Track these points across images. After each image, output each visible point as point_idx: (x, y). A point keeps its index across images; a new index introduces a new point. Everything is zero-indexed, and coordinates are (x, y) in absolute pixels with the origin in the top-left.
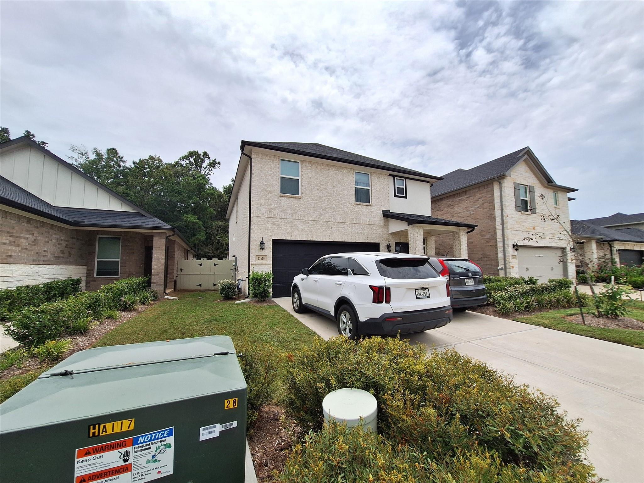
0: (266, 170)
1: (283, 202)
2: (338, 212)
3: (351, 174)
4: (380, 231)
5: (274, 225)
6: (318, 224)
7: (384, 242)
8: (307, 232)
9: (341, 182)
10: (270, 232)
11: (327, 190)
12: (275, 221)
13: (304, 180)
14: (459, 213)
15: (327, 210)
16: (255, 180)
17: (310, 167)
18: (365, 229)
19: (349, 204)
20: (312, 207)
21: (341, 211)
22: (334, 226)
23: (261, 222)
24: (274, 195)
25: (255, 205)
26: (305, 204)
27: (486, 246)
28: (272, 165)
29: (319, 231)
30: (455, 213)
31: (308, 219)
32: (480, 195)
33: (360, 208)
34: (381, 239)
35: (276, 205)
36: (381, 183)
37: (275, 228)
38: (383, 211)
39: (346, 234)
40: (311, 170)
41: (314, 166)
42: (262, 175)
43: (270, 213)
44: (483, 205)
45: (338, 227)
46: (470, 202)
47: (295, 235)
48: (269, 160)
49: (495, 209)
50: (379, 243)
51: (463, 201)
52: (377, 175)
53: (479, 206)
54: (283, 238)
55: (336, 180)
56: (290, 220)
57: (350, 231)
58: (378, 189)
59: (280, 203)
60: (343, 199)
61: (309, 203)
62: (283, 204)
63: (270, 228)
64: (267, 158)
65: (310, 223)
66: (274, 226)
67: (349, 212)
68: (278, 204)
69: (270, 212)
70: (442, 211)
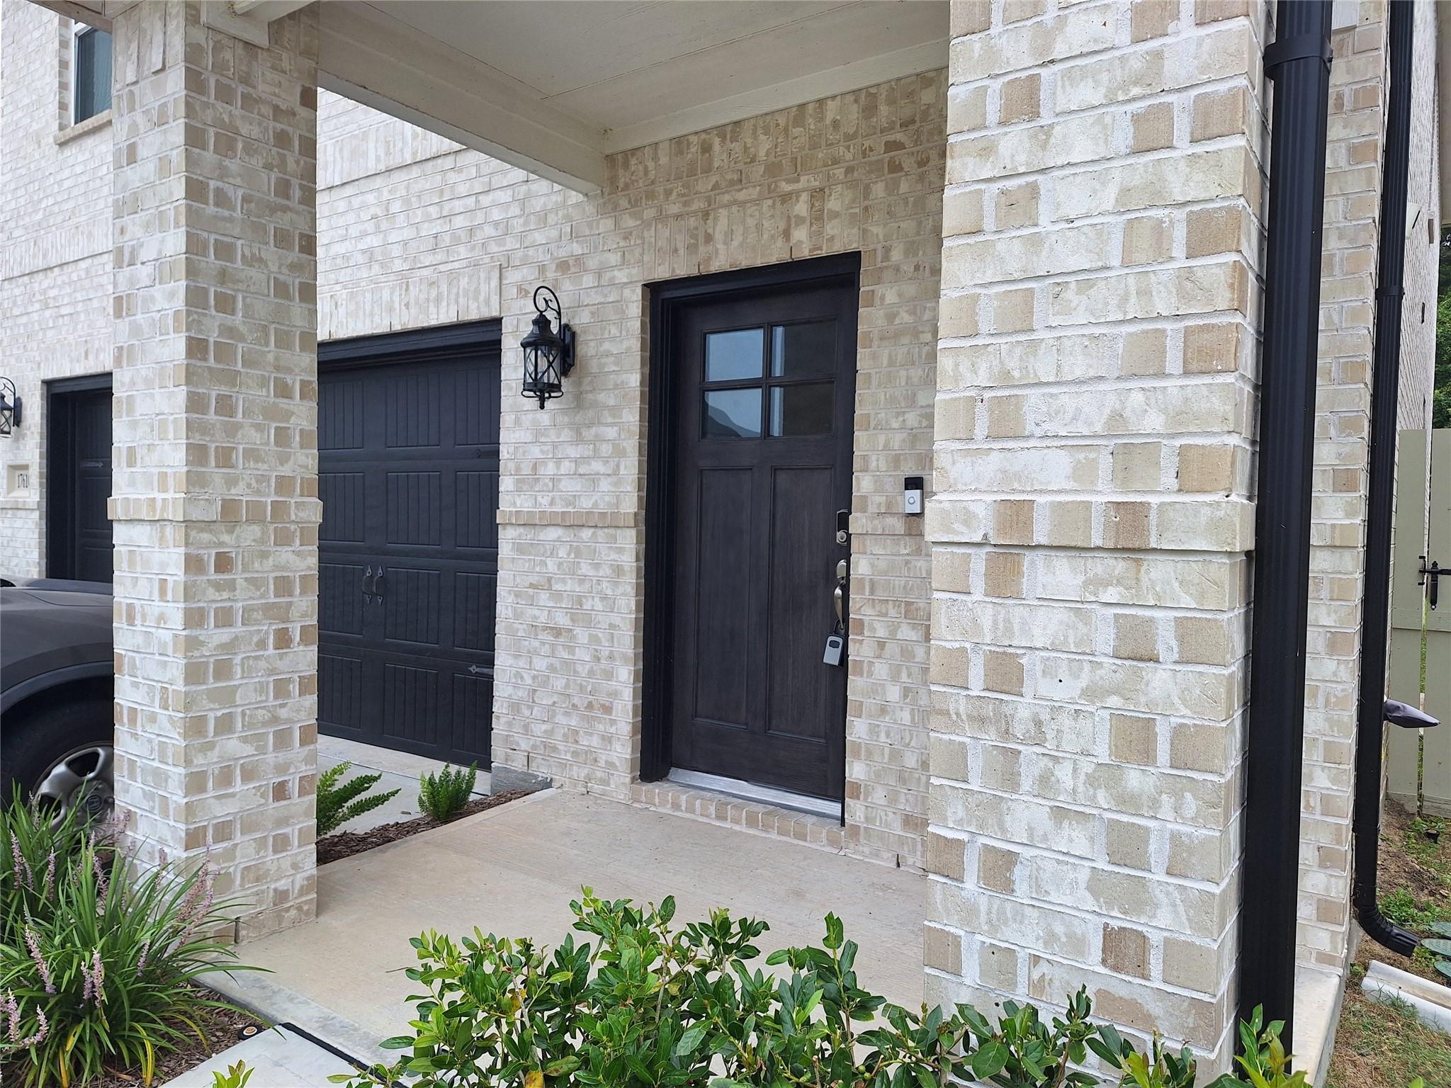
1: (68, 173)
4: (506, 198)
5: (46, 305)
7: (532, 305)
12: (49, 287)
34: (514, 278)
37: (47, 320)
43: (36, 250)
50: (496, 323)
59: (61, 183)
62: (67, 183)
63: (36, 327)
68: (56, 188)
69: (35, 243)
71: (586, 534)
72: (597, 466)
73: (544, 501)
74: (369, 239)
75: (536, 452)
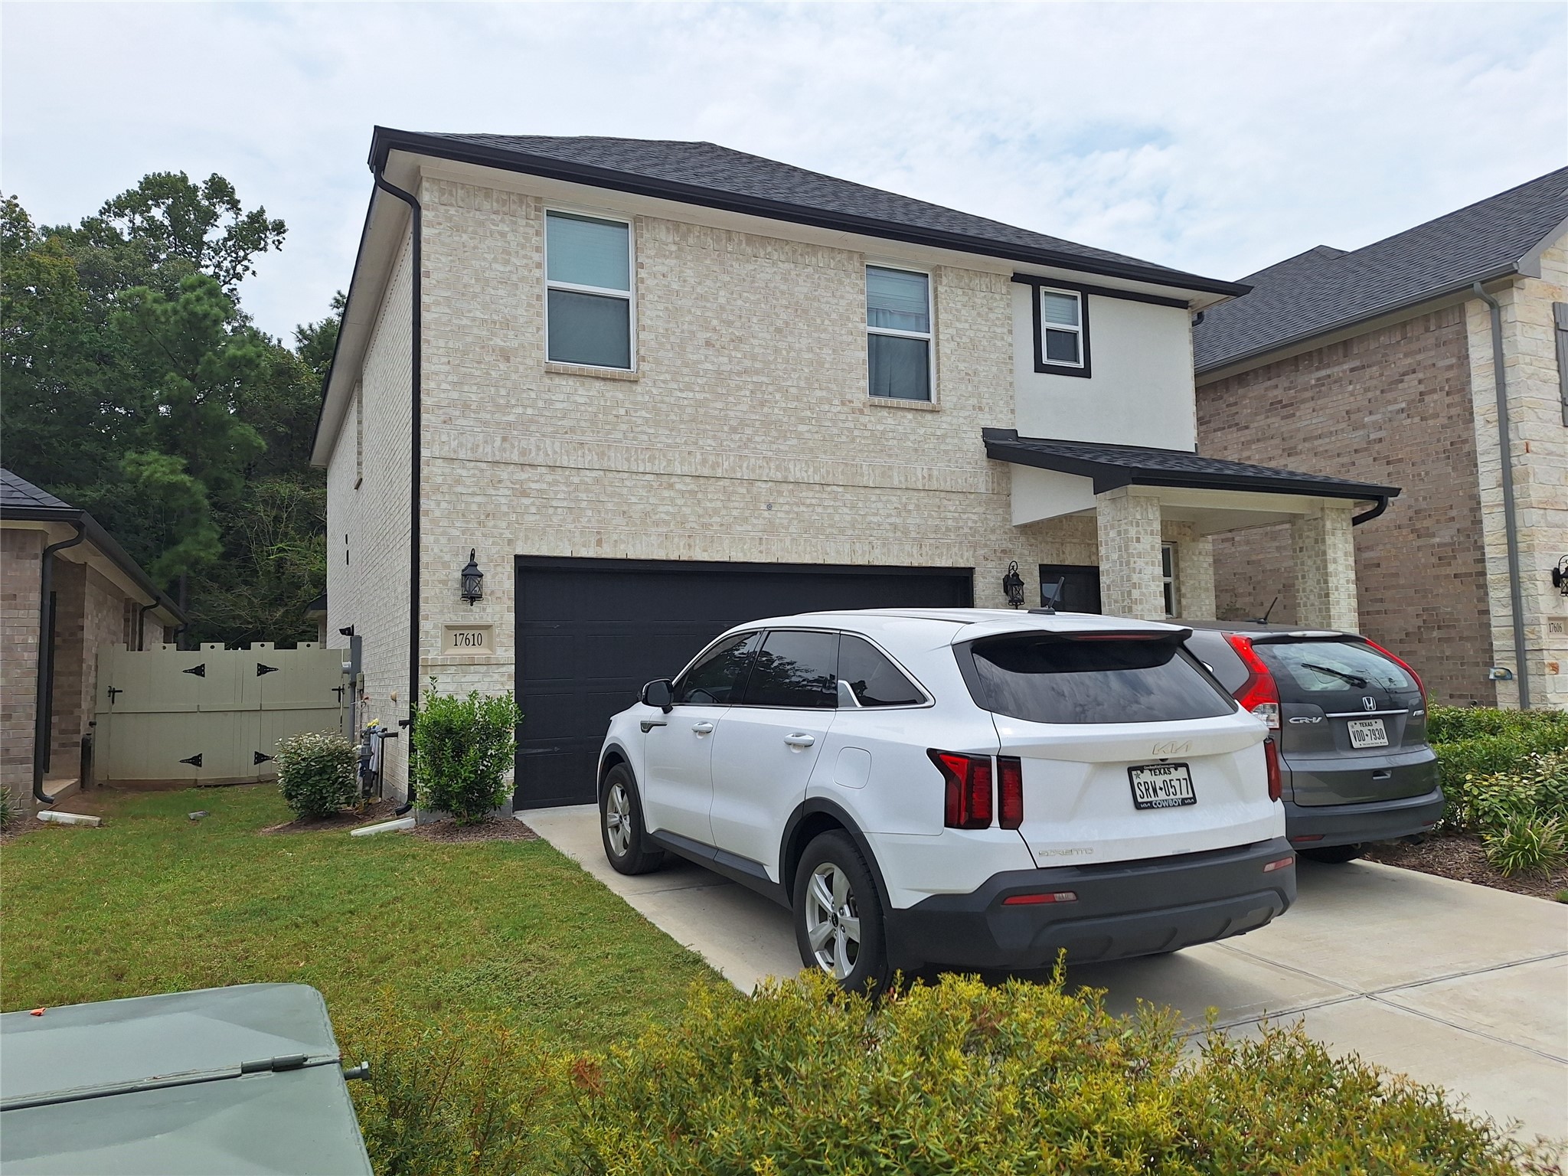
0: (485, 259)
1: (561, 397)
2: (794, 442)
3: (849, 276)
4: (975, 517)
5: (524, 494)
6: (711, 489)
7: (990, 565)
8: (667, 523)
9: (806, 312)
10: (504, 525)
11: (747, 348)
12: (529, 480)
13: (651, 302)
14: (1320, 437)
15: (749, 431)
16: (437, 303)
17: (674, 248)
18: (910, 511)
19: (843, 403)
20: (686, 417)
21: (807, 435)
22: (781, 500)
23: (468, 482)
24: (521, 368)
25: (439, 407)
26: (654, 408)
27: (1437, 577)
28: (510, 237)
29: (716, 519)
30: (1301, 436)
31: (669, 470)
32: (1409, 361)
33: (890, 421)
34: (981, 552)
35: (529, 411)
36: (979, 314)
37: (527, 507)
38: (987, 433)
39: (828, 531)
40: (677, 258)
41: (691, 241)
42: (466, 279)
43: (507, 445)
44: (1421, 401)
45: (797, 505)
46: (1367, 390)
47: (615, 537)
48: (496, 213)
49: (1472, 421)
50: (971, 570)
51: (1335, 387)
52: (960, 278)
53: (1403, 405)
54: (563, 549)
55: (784, 302)
56: (595, 474)
57: (848, 518)
58: (965, 339)
59: (550, 402)
60: (816, 385)
61: (672, 401)
62: (559, 406)
63: (505, 509)
64: (486, 206)
65: (678, 486)
66: (526, 501)
67: (844, 438)
68: (541, 404)
69: (504, 439)
70: (1247, 428)
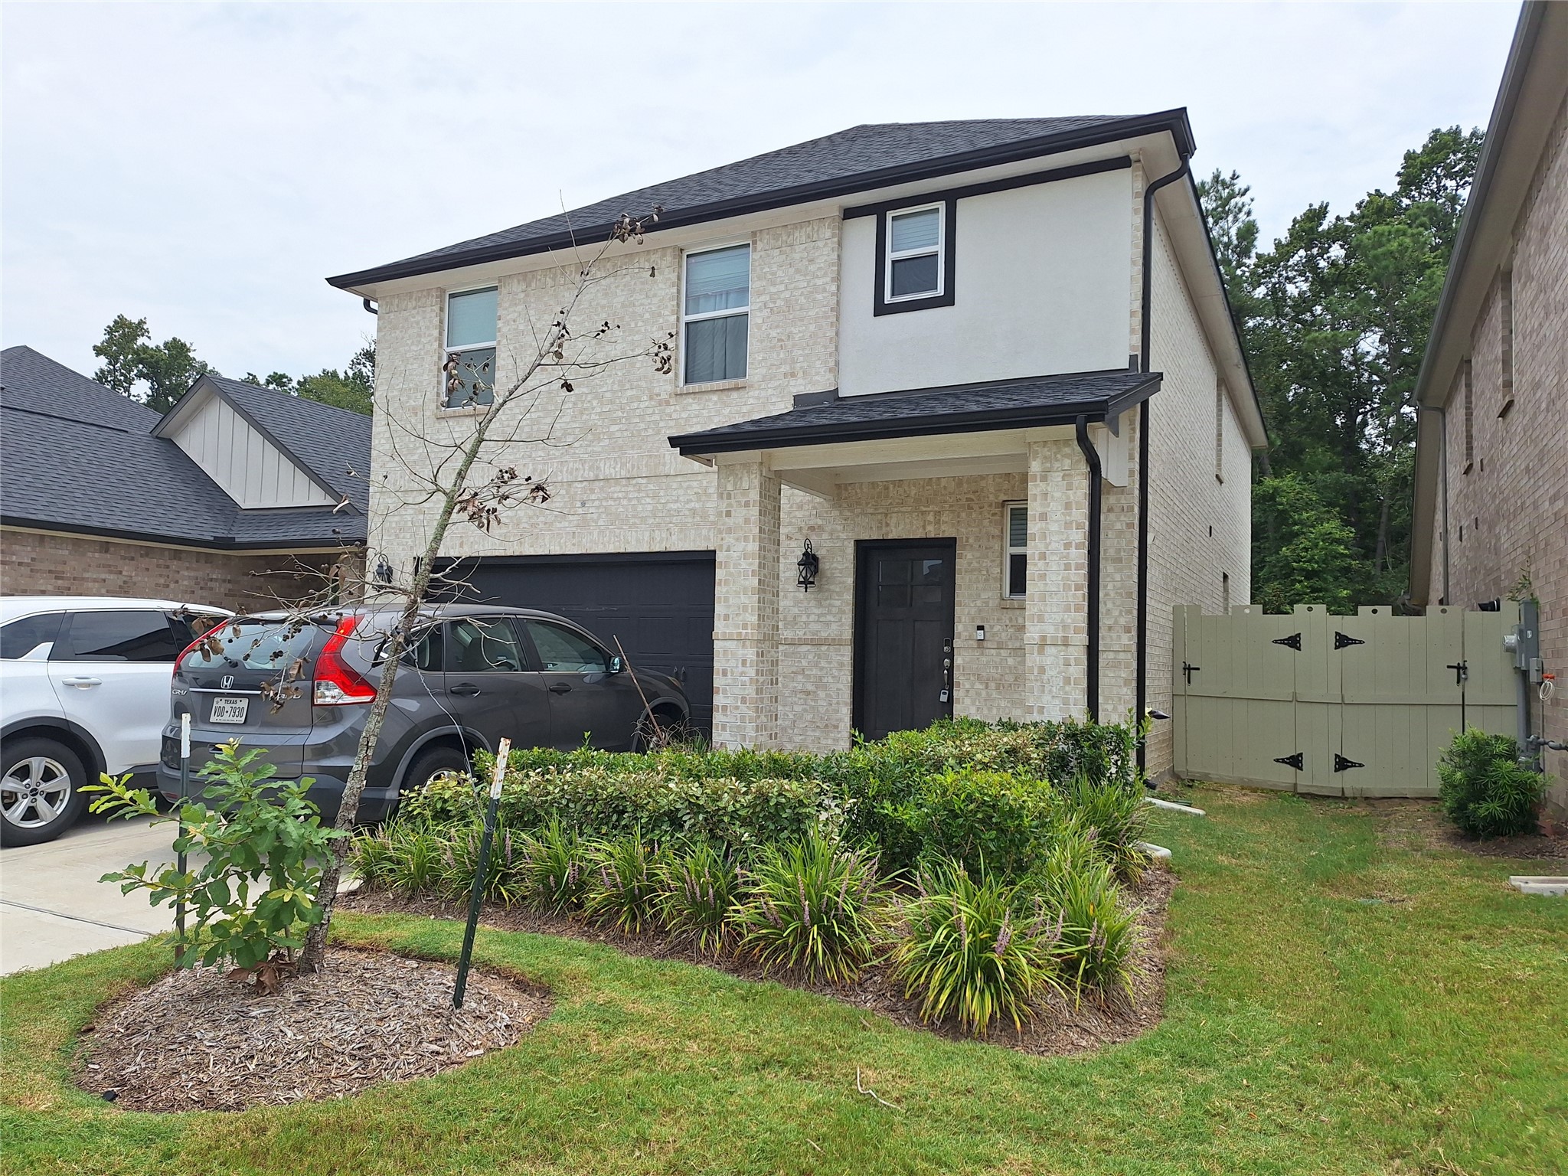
1: (445, 435)
5: (422, 512)
7: (793, 544)
10: (409, 536)
12: (423, 501)
13: (505, 345)
16: (381, 384)
20: (524, 436)
22: (593, 497)
23: (391, 507)
24: (424, 419)
25: (380, 457)
26: (503, 432)
33: (695, 406)
35: (426, 450)
36: (798, 271)
37: (422, 521)
38: (799, 400)
40: (524, 303)
41: (535, 285)
42: (397, 363)
43: (413, 477)
45: (606, 499)
48: (415, 309)
52: (778, 237)
58: (779, 303)
59: (438, 441)
61: (516, 424)
62: (444, 442)
63: (410, 524)
64: (410, 305)
66: (421, 517)
67: (650, 432)
68: (433, 443)
69: (411, 473)
71: (824, 648)
72: (829, 618)
73: (800, 633)
74: (693, 504)
75: (796, 610)
